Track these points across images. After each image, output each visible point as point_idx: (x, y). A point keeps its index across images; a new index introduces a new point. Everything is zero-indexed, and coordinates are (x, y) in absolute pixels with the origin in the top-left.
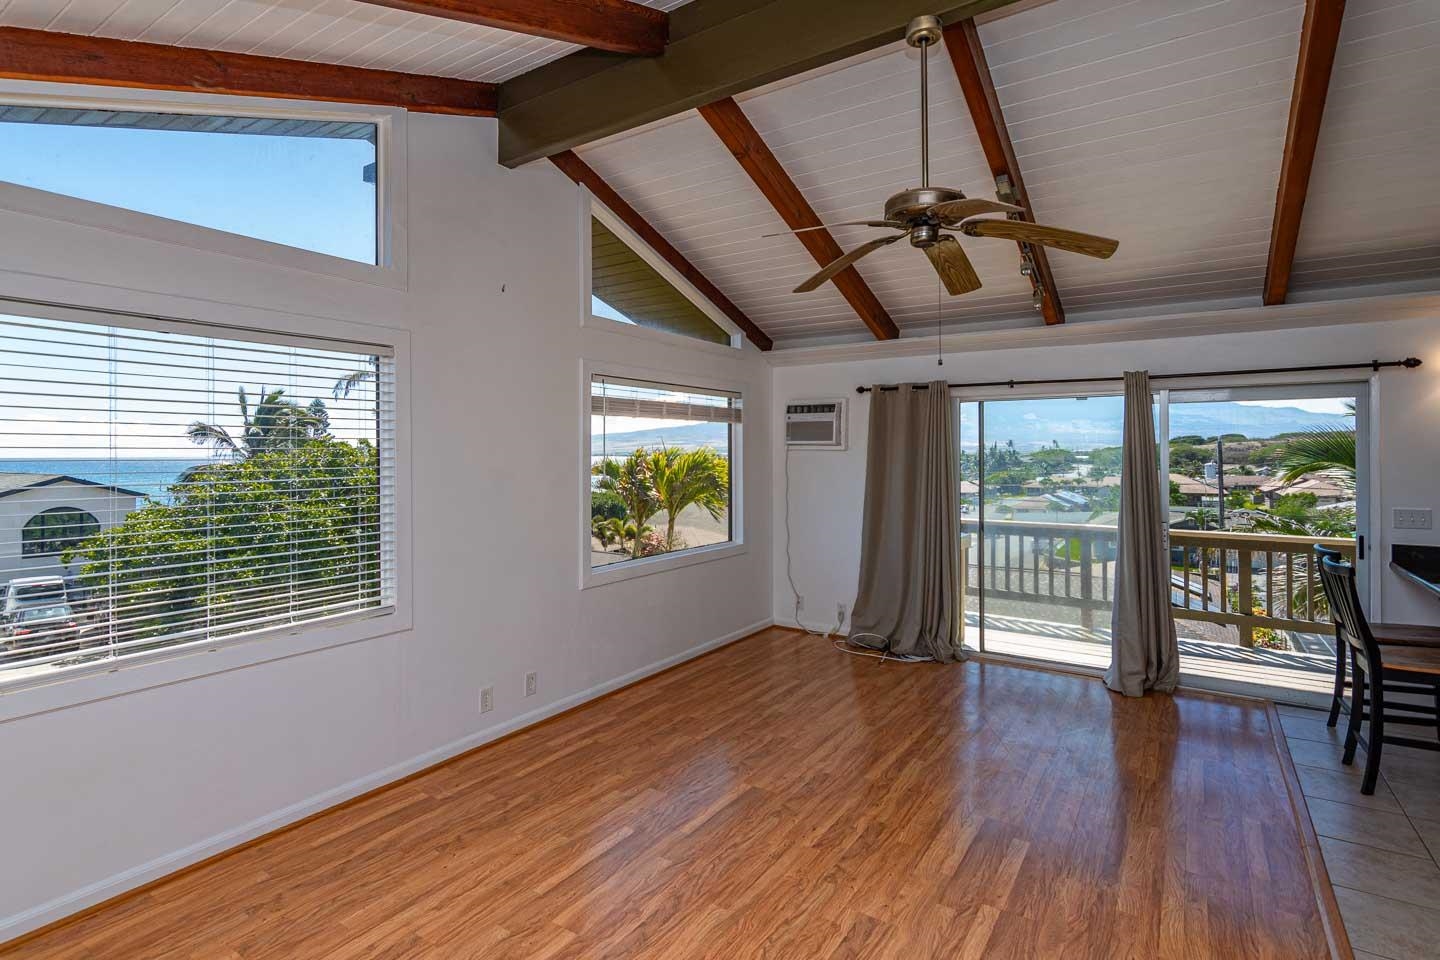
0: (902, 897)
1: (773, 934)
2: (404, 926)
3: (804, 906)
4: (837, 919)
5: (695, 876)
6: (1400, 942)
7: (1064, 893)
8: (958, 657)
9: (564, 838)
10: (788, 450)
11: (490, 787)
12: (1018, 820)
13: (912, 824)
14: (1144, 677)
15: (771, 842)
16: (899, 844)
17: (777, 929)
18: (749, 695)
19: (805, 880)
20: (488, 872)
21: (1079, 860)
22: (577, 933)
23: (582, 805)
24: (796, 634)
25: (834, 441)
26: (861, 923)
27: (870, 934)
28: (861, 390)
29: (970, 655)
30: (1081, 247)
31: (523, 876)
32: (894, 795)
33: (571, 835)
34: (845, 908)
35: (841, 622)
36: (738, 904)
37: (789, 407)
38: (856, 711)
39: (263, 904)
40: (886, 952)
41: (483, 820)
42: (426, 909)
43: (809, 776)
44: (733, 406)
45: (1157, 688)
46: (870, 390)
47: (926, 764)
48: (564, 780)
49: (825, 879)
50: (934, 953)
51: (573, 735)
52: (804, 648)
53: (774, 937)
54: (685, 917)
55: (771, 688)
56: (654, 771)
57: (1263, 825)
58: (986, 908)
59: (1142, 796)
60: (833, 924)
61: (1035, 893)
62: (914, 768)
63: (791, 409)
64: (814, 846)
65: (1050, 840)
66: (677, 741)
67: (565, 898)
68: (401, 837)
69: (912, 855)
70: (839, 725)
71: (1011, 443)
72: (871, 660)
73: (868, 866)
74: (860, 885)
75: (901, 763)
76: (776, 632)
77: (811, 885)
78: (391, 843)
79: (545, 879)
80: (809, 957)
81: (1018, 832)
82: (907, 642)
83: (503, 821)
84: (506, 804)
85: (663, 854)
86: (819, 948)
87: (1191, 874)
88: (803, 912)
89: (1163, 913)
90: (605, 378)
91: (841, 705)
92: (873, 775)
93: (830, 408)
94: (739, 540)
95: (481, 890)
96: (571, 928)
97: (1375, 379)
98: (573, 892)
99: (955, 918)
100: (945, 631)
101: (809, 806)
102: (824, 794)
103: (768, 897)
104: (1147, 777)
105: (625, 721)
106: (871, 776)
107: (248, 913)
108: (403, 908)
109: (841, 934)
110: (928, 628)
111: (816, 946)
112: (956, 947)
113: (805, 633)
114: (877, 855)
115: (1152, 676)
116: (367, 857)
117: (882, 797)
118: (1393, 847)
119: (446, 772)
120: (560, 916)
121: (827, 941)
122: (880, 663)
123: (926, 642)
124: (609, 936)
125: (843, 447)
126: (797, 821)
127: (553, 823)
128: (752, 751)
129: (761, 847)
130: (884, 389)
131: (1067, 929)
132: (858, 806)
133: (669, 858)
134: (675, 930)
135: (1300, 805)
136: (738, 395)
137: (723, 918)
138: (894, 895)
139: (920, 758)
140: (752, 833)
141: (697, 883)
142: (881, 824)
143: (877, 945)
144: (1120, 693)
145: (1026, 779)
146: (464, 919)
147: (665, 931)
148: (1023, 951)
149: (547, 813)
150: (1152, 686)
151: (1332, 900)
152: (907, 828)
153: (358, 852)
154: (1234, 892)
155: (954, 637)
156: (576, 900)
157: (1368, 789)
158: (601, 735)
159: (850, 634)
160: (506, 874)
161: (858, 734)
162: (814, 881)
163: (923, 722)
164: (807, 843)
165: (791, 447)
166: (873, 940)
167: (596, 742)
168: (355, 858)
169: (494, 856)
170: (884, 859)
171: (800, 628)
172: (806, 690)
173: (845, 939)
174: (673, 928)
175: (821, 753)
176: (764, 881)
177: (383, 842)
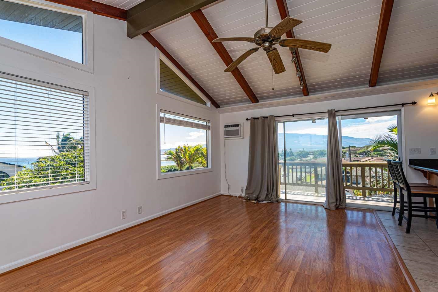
0: (263, 269)
1: (219, 283)
2: (85, 288)
3: (230, 274)
4: (242, 277)
5: (193, 266)
6: (428, 275)
7: (317, 266)
8: (279, 201)
9: (147, 257)
10: (225, 139)
11: (124, 242)
12: (301, 245)
13: (266, 247)
14: (336, 204)
15: (219, 255)
16: (262, 253)
17: (220, 282)
18: (213, 213)
19: (230, 266)
20: (119, 268)
21: (321, 256)
22: (149, 287)
23: (155, 246)
24: (228, 197)
25: (239, 136)
26: (250, 278)
27: (253, 282)
28: (247, 119)
29: (282, 201)
30: (319, 49)
31: (131, 269)
32: (260, 240)
33: (150, 256)
34: (244, 274)
35: (242, 192)
36: (207, 274)
37: (225, 126)
38: (247, 217)
39: (32, 283)
40: (259, 287)
41: (120, 252)
42: (94, 281)
43: (232, 234)
44: (208, 124)
45: (339, 207)
46: (250, 119)
47: (270, 230)
48: (149, 239)
49: (237, 265)
50: (275, 287)
51: (154, 226)
52: (231, 200)
53: (220, 284)
54: (188, 280)
55: (220, 211)
56: (181, 235)
57: (378, 243)
58: (292, 272)
59: (339, 236)
60: (240, 279)
61: (308, 266)
62: (266, 232)
63: (226, 126)
64: (234, 255)
65: (311, 250)
66: (189, 226)
67: (146, 275)
68: (89, 259)
69: (267, 257)
70: (242, 220)
71: (291, 149)
72: (251, 203)
73: (252, 261)
74: (249, 266)
75: (262, 230)
76: (222, 196)
77: (232, 267)
78: (85, 261)
79: (139, 270)
80: (232, 290)
81: (301, 248)
82: (263, 197)
83: (127, 252)
84: (128, 247)
85: (182, 260)
86: (235, 287)
87: (357, 258)
88: (230, 276)
89: (350, 270)
90: (165, 111)
91: (243, 215)
92: (253, 234)
93: (238, 125)
94: (210, 167)
95: (115, 274)
96: (146, 285)
97: (403, 109)
98: (149, 273)
99: (282, 275)
100: (274, 193)
101: (232, 244)
102: (237, 240)
103: (218, 272)
104: (340, 231)
105: (172, 221)
106: (252, 234)
107: (25, 287)
108: (85, 282)
109: (243, 282)
110: (269, 192)
111: (234, 286)
112: (282, 284)
113: (231, 196)
114: (255, 257)
115: (338, 203)
116: (76, 266)
117: (256, 240)
118: (418, 247)
119: (109, 238)
120: (143, 281)
121: (238, 285)
122: (254, 203)
123: (269, 197)
124: (160, 287)
125: (242, 138)
126: (228, 248)
127: (145, 252)
128: (214, 229)
129: (215, 256)
130: (255, 119)
131: (320, 277)
132: (248, 243)
133: (184, 261)
134: (184, 284)
135: (388, 237)
136: (209, 121)
137: (202, 279)
138: (261, 269)
139: (268, 229)
140: (213, 252)
141: (193, 269)
142: (256, 248)
143: (255, 285)
144: (329, 209)
145: (302, 233)
146: (108, 284)
147: (181, 284)
148: (305, 284)
149: (143, 249)
150: (338, 206)
151: (403, 264)
152: (264, 249)
153: (72, 264)
154: (372, 263)
155: (277, 195)
156: (150, 276)
157: (408, 231)
158: (163, 226)
159: (245, 196)
160: (125, 269)
161: (248, 223)
162: (234, 266)
163: (268, 219)
164: (231, 255)
165: (226, 139)
166: (254, 283)
167: (162, 228)
168: (72, 266)
169: (122, 263)
170: (257, 258)
171: (229, 195)
172: (231, 212)
173: (244, 284)
174: (184, 283)
175: (236, 228)
176: (216, 267)
177: (82, 261)
